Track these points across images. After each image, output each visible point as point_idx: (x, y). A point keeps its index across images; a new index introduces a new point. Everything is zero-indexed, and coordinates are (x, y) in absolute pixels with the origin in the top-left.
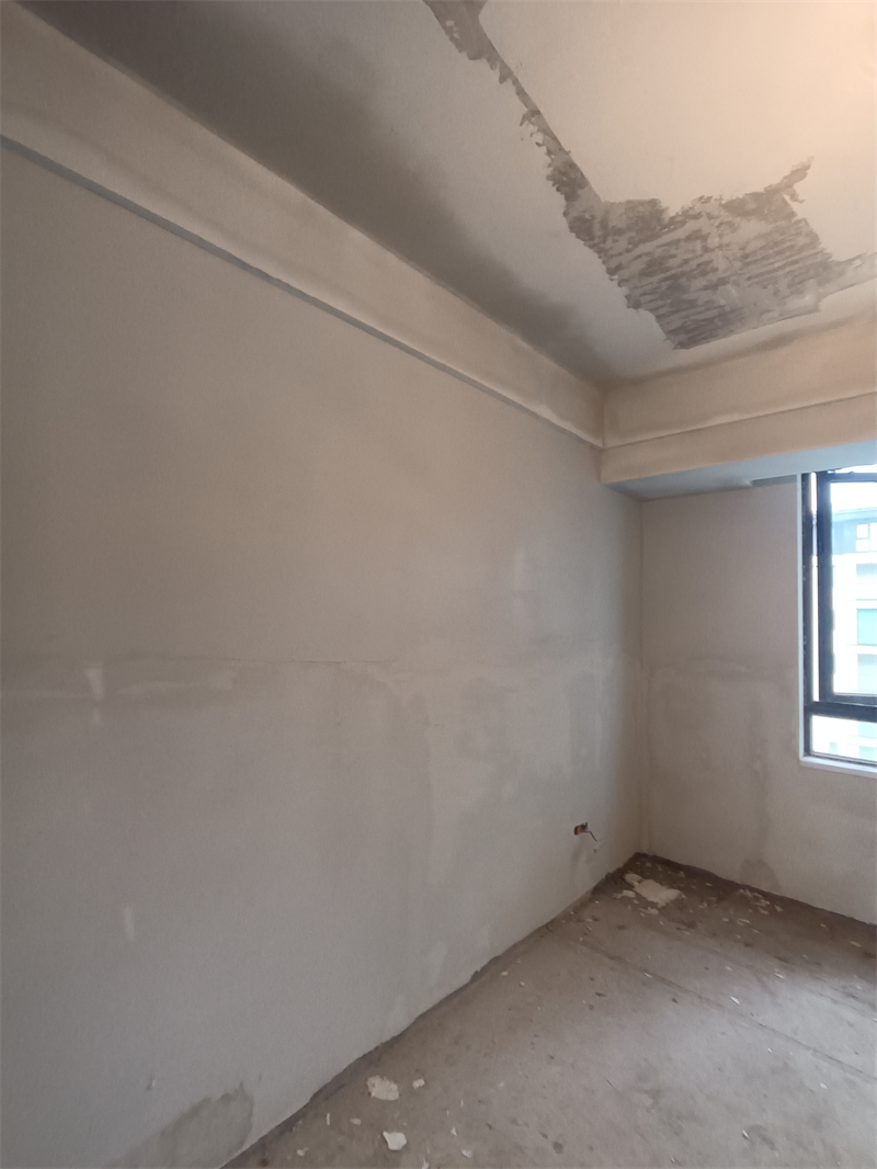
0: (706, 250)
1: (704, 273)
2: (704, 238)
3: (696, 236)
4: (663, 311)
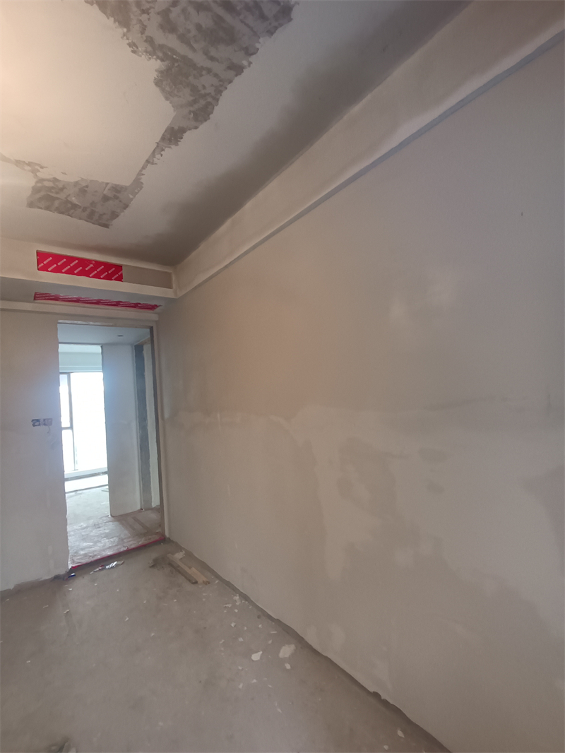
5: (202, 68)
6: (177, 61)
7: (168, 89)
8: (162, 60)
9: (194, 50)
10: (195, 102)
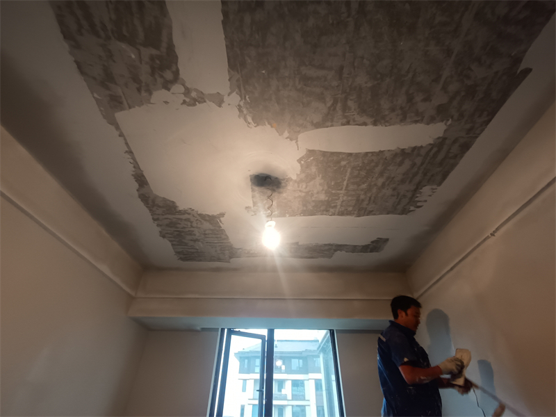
0: (192, 226)
1: (191, 234)
2: (192, 222)
3: (188, 220)
4: (174, 243)
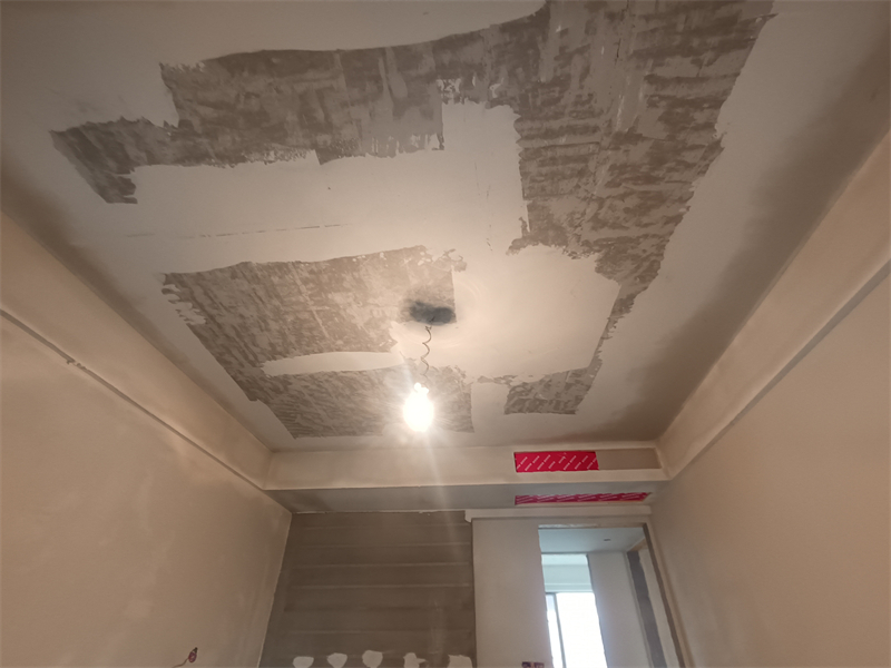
5: (639, 237)
6: (612, 245)
7: (609, 270)
8: (599, 251)
9: (627, 228)
10: (638, 267)
